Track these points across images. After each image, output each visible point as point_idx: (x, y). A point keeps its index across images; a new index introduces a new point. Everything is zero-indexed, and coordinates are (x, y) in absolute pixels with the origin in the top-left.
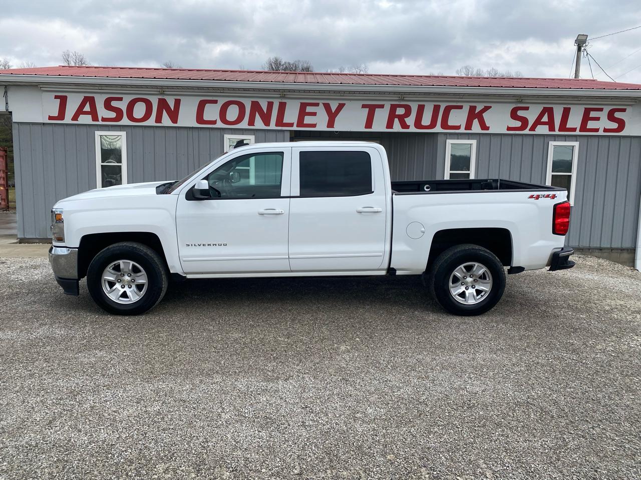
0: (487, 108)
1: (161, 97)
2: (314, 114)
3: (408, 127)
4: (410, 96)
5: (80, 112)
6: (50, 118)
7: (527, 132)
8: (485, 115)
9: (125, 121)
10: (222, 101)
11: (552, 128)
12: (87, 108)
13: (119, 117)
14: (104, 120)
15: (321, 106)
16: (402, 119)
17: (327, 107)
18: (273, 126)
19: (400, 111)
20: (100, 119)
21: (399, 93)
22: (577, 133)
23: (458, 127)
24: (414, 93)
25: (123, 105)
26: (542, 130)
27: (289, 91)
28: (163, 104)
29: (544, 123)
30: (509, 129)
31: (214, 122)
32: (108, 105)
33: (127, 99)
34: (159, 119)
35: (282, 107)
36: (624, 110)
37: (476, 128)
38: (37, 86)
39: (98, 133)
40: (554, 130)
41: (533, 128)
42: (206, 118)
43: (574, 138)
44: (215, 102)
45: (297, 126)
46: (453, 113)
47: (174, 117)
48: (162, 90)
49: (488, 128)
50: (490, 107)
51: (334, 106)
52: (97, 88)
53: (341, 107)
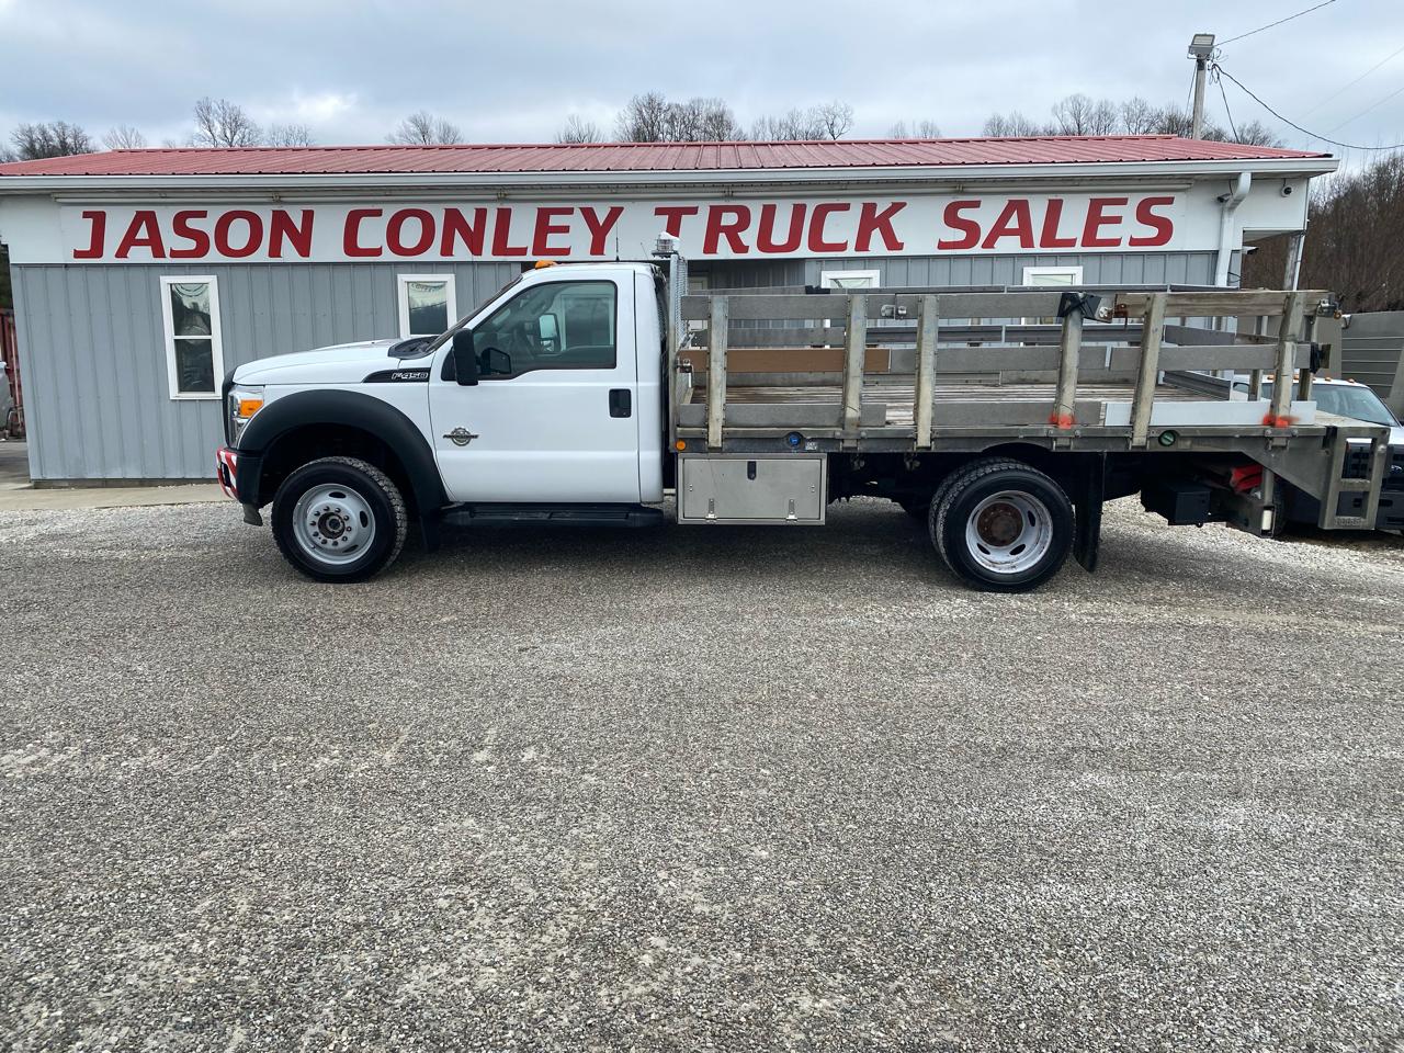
0: (896, 208)
1: (276, 208)
2: (565, 229)
3: (745, 249)
4: (744, 189)
5: (130, 240)
6: (78, 254)
7: (977, 249)
8: (892, 220)
9: (214, 255)
10: (389, 212)
11: (1027, 242)
12: (143, 234)
13: (202, 249)
14: (174, 254)
15: (578, 214)
16: (733, 234)
17: (589, 214)
18: (487, 254)
19: (729, 219)
20: (167, 253)
21: (722, 185)
22: (1078, 248)
23: (843, 247)
24: (752, 184)
25: (208, 226)
26: (1008, 245)
27: (513, 187)
28: (281, 221)
29: (1012, 232)
30: (942, 245)
31: (378, 252)
32: (180, 228)
33: (215, 214)
34: (275, 250)
35: (504, 218)
36: (1169, 201)
37: (877, 245)
38: (49, 195)
39: (166, 281)
40: (1031, 245)
41: (989, 243)
42: (362, 244)
43: (1074, 260)
44: (378, 213)
45: (534, 254)
46: (832, 218)
47: (303, 244)
48: (276, 195)
49: (900, 246)
50: (904, 205)
51: (602, 215)
52: (157, 195)
53: (615, 214)
